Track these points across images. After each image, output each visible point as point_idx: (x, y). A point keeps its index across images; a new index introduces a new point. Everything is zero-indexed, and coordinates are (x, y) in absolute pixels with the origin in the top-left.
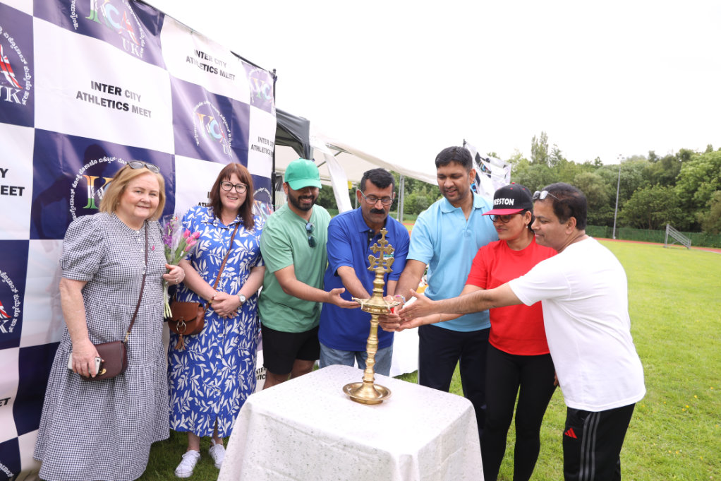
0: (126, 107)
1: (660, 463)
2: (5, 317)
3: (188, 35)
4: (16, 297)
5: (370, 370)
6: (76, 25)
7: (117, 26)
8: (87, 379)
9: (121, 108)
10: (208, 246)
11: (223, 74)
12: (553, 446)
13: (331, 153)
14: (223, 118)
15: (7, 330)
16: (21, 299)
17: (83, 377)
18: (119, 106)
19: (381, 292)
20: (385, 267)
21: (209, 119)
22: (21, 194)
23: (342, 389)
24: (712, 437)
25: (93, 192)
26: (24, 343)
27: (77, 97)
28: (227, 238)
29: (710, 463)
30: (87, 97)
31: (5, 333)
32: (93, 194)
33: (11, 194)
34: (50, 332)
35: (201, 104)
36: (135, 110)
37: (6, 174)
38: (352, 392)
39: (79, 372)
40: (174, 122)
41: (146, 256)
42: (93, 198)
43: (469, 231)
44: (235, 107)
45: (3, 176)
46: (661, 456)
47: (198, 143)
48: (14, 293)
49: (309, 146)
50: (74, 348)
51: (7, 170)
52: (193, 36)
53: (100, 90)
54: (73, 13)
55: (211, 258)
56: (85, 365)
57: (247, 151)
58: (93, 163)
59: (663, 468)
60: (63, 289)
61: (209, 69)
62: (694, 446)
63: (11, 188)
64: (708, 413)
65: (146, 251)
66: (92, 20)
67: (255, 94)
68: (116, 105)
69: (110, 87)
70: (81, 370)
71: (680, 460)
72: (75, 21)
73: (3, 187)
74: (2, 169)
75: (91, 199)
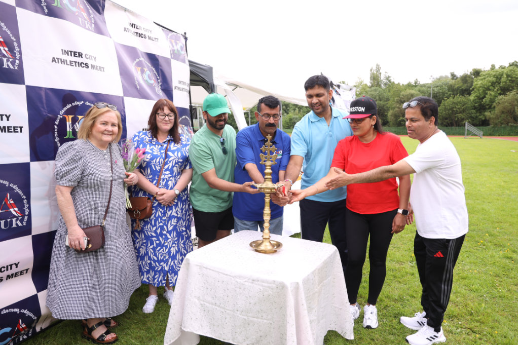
0: (87, 65)
1: (464, 278)
2: (20, 215)
3: (122, 13)
4: (25, 201)
5: (266, 231)
6: (46, 11)
7: (74, 9)
8: (79, 252)
9: (84, 67)
10: (150, 158)
11: (150, 38)
12: (393, 274)
13: (230, 88)
14: (154, 69)
15: (22, 224)
16: (29, 202)
17: (76, 250)
18: (83, 65)
19: (270, 178)
20: (272, 161)
21: (144, 70)
22: (21, 131)
23: (249, 245)
24: (498, 259)
26: (35, 232)
27: (53, 62)
28: (162, 151)
29: (497, 276)
30: (60, 60)
31: (21, 226)
32: (71, 128)
33: (15, 132)
34: (50, 223)
35: (137, 60)
36: (93, 67)
37: (10, 118)
38: (256, 246)
39: (74, 247)
40: (121, 74)
41: (112, 167)
42: (71, 130)
43: (331, 133)
44: (161, 61)
45: (8, 120)
46: (464, 275)
47: (138, 87)
48: (23, 199)
49: (214, 85)
50: (69, 232)
51: (10, 115)
52: (127, 13)
53: (68, 55)
54: (43, 2)
55: (153, 166)
56: (77, 242)
57: (172, 90)
58: (69, 106)
59: (466, 281)
60: (58, 193)
61: (140, 35)
62: (486, 266)
63: (14, 127)
64: (495, 245)
65: (112, 164)
66: (56, 7)
67: (174, 51)
68: (80, 64)
69: (74, 52)
70: (75, 246)
71: (477, 276)
72: (45, 8)
73: (8, 127)
74: (6, 115)
75: (69, 131)
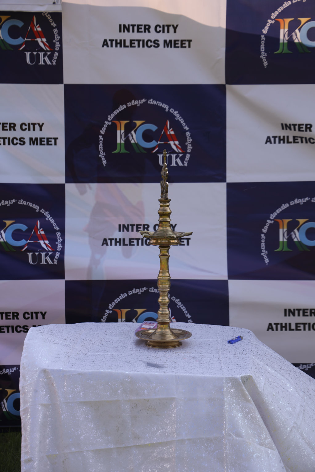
2: (50, 250)
4: (58, 234)
9: (151, 46)
22: (55, 144)
25: (123, 136)
27: (103, 46)
30: (114, 42)
32: (123, 139)
33: (48, 144)
37: (43, 128)
42: (123, 142)
45: (41, 130)
48: (56, 231)
51: (43, 124)
53: (128, 31)
58: (122, 108)
63: (48, 139)
68: (145, 44)
69: (138, 26)
73: (41, 139)
74: (39, 124)
75: (121, 143)
